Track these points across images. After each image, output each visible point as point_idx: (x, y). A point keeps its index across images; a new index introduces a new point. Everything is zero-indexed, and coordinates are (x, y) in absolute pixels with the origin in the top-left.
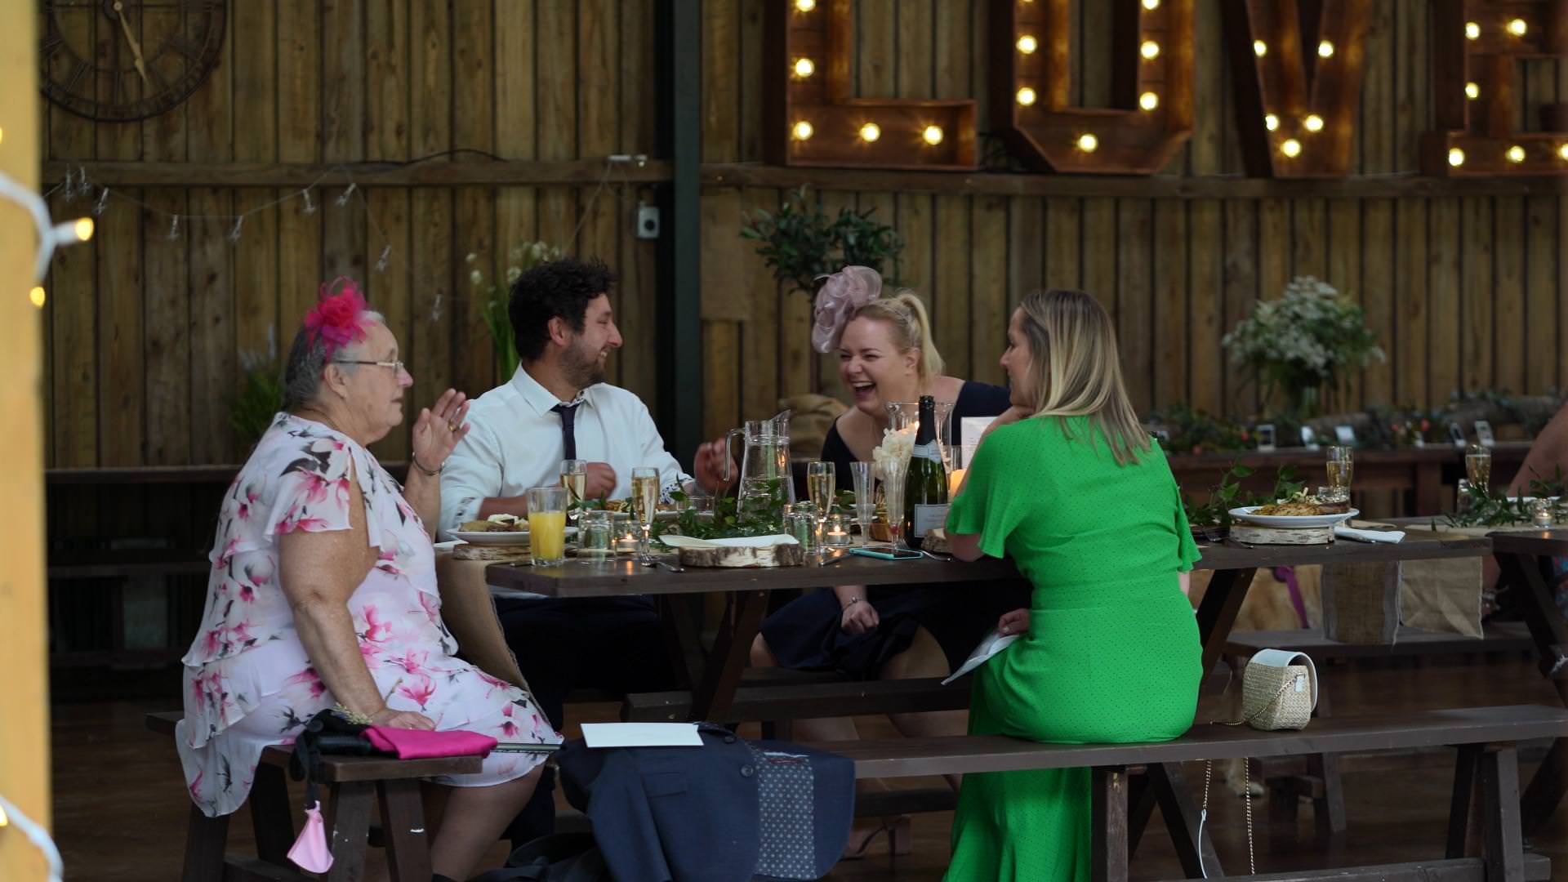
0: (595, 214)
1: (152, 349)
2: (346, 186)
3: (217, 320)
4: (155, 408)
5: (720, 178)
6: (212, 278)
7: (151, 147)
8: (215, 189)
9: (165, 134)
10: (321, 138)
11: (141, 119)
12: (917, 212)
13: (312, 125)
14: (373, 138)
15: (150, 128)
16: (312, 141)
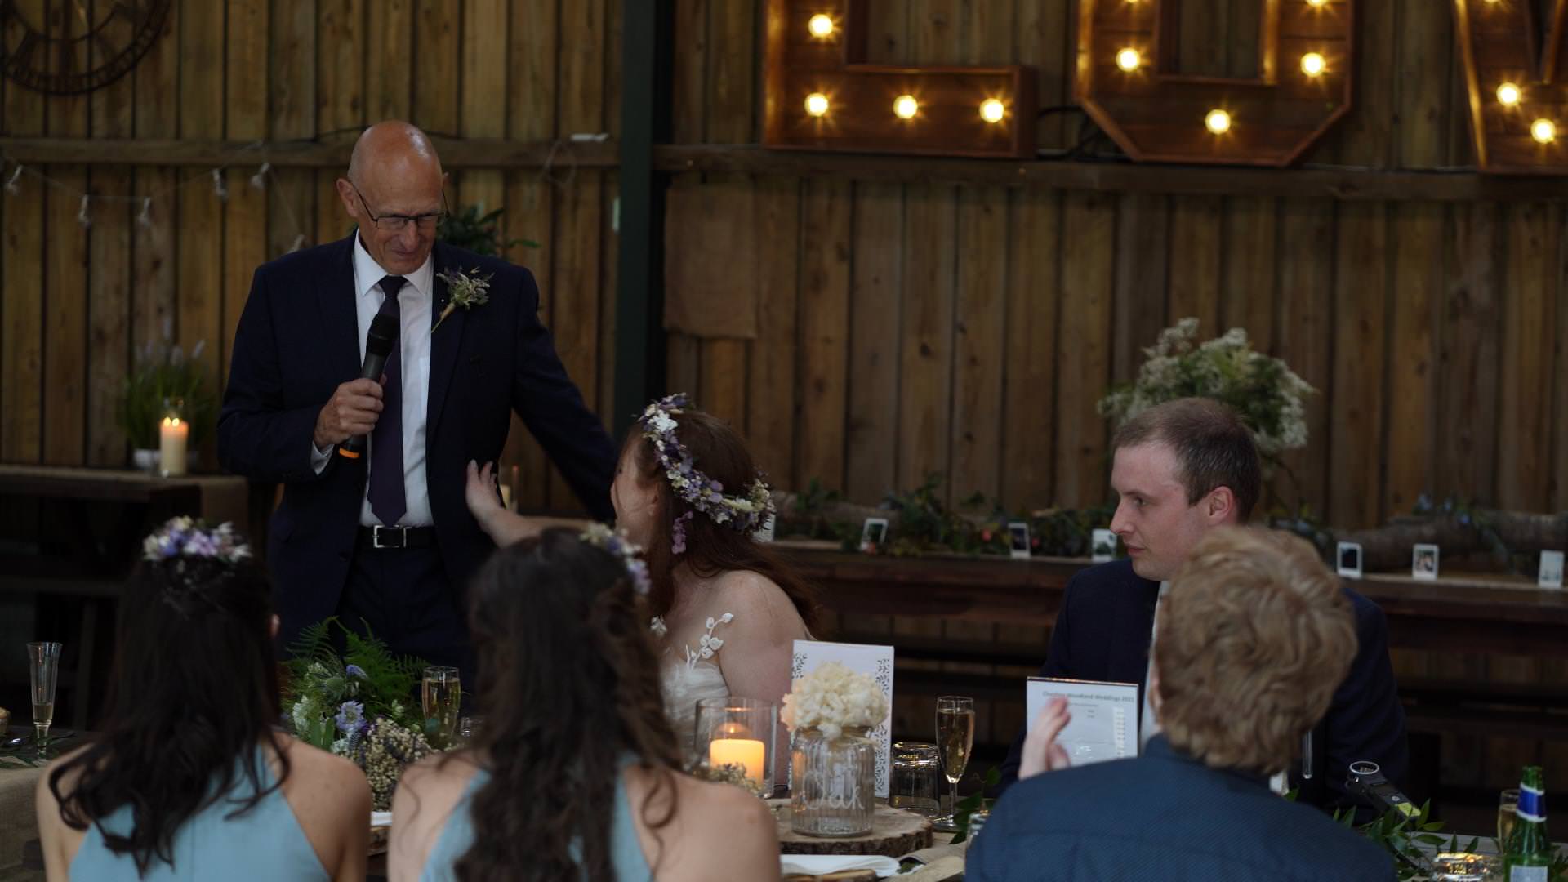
0: (576, 204)
1: (93, 339)
2: (259, 166)
3: (160, 310)
4: (97, 401)
5: (690, 163)
6: (156, 264)
7: (100, 121)
8: (162, 168)
9: (113, 108)
10: (271, 110)
11: (90, 91)
12: (988, 210)
13: (261, 98)
14: (327, 113)
15: (100, 100)
16: (261, 116)
